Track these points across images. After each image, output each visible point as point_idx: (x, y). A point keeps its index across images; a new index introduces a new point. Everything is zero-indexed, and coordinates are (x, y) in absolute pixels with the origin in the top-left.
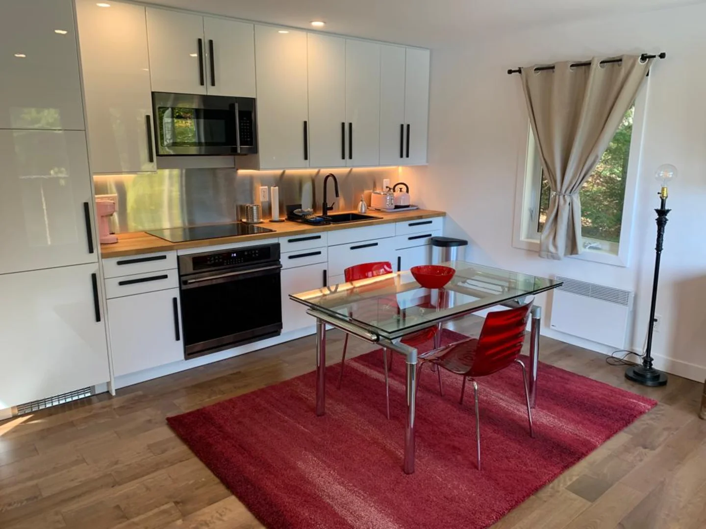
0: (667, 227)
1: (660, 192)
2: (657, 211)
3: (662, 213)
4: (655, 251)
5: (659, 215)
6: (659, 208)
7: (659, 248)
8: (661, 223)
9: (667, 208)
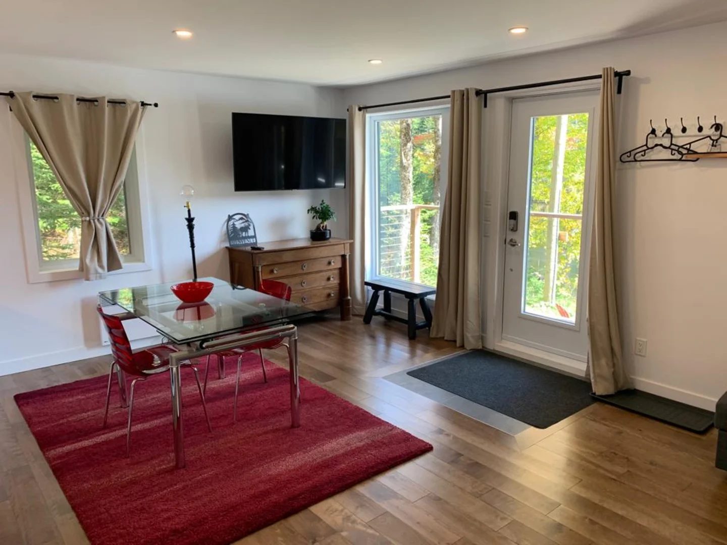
0: (195, 231)
1: (186, 205)
2: (186, 219)
3: (190, 220)
4: (191, 249)
5: (188, 222)
6: (187, 217)
7: (193, 246)
8: (191, 227)
9: (192, 216)
